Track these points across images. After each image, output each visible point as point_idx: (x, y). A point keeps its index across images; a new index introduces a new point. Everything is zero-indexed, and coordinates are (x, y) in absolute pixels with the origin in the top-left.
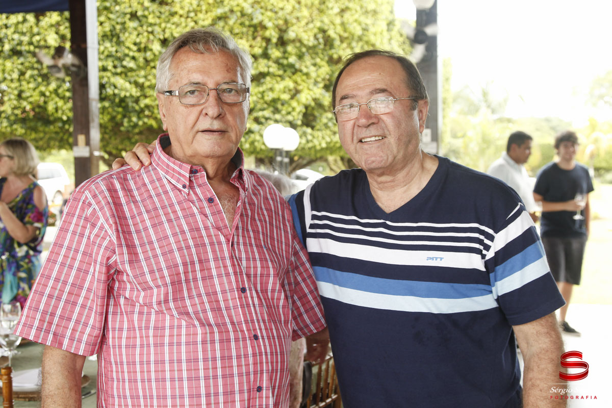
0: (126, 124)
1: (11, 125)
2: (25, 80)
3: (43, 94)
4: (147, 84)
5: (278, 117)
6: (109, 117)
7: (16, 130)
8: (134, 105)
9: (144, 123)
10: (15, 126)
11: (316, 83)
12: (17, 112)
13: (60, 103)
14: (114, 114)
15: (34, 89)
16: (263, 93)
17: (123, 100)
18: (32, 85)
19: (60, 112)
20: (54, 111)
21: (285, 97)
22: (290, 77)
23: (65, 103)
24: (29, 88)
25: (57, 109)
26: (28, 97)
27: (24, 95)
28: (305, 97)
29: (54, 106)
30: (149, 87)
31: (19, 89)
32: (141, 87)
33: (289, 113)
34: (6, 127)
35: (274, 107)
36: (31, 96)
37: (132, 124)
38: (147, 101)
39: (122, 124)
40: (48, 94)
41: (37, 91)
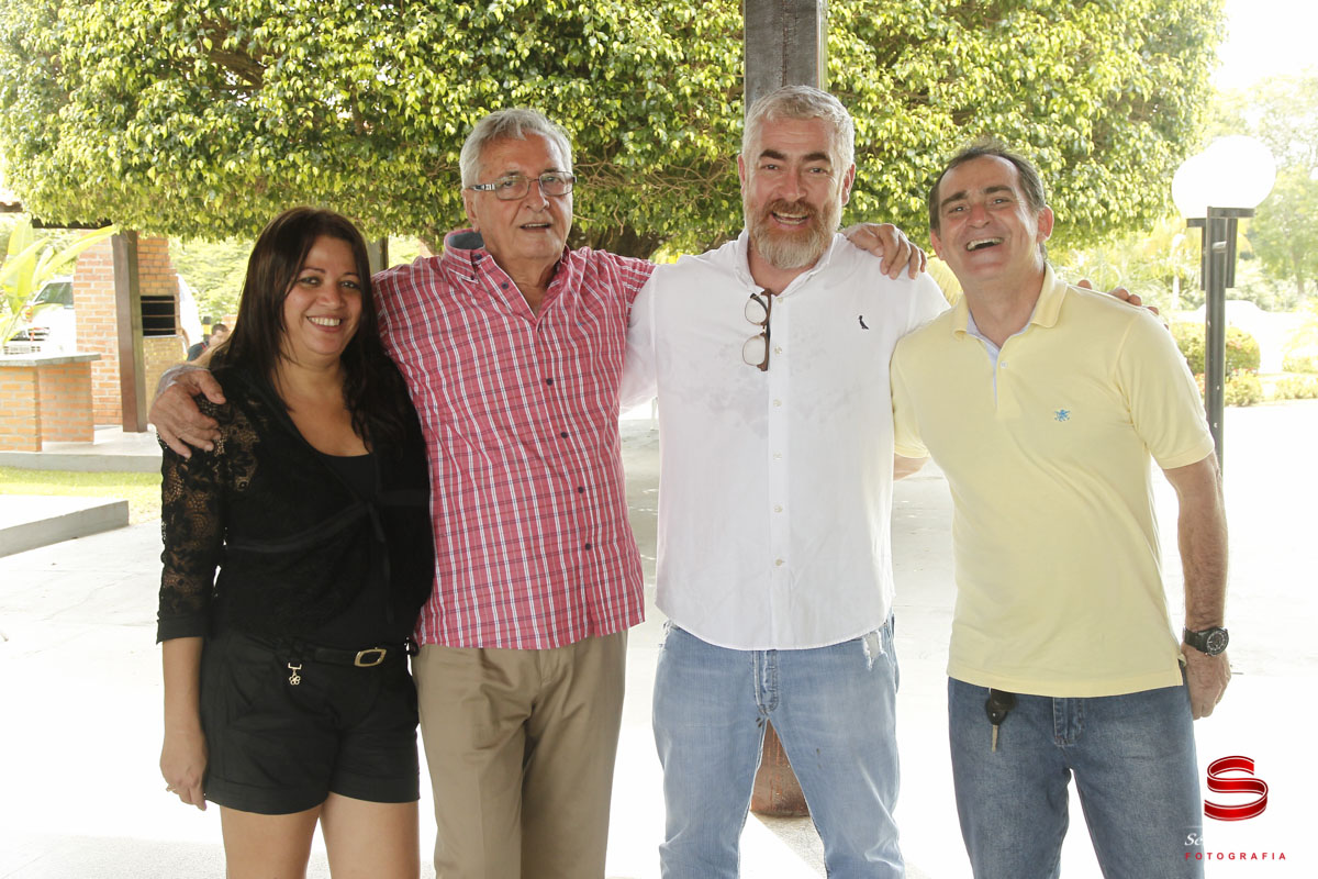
0: (631, 147)
1: (283, 153)
2: (331, 14)
3: (384, 57)
4: (702, 23)
5: (1042, 130)
6: (580, 125)
7: (294, 165)
8: (662, 88)
9: (686, 142)
10: (291, 157)
11: (1128, 34)
12: (300, 111)
13: (439, 85)
14: (599, 115)
15: (359, 43)
16: (1004, 58)
17: (630, 71)
18: (351, 31)
19: (435, 110)
20: (418, 107)
21: (1061, 70)
22: (1070, 17)
23: (454, 84)
24: (342, 40)
25: (425, 102)
26: (337, 66)
27: (324, 62)
28: (1109, 74)
29: (419, 93)
30: (707, 35)
31: (310, 41)
32: (686, 33)
33: (1068, 120)
34: (263, 160)
35: (1028, 101)
36: (349, 64)
37: (649, 147)
38: (701, 76)
39: (618, 147)
40: (402, 56)
41: (369, 47)
